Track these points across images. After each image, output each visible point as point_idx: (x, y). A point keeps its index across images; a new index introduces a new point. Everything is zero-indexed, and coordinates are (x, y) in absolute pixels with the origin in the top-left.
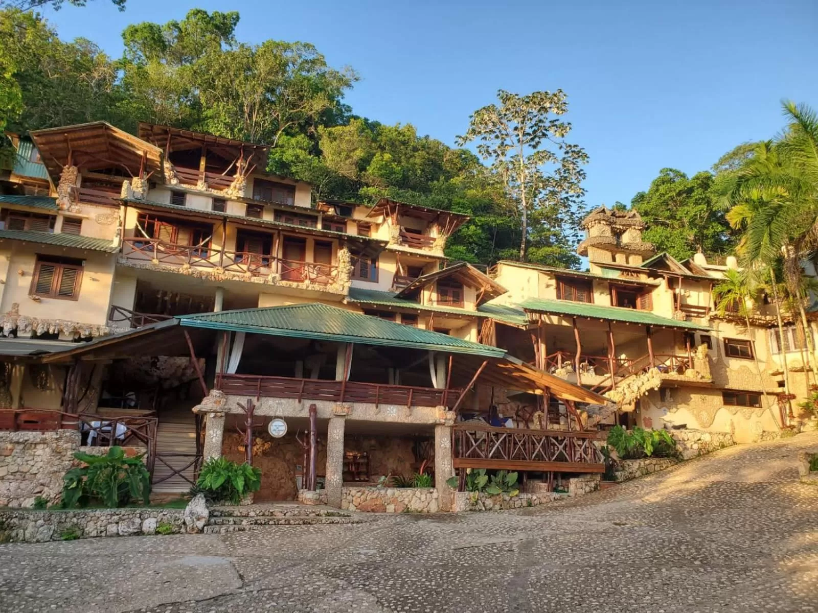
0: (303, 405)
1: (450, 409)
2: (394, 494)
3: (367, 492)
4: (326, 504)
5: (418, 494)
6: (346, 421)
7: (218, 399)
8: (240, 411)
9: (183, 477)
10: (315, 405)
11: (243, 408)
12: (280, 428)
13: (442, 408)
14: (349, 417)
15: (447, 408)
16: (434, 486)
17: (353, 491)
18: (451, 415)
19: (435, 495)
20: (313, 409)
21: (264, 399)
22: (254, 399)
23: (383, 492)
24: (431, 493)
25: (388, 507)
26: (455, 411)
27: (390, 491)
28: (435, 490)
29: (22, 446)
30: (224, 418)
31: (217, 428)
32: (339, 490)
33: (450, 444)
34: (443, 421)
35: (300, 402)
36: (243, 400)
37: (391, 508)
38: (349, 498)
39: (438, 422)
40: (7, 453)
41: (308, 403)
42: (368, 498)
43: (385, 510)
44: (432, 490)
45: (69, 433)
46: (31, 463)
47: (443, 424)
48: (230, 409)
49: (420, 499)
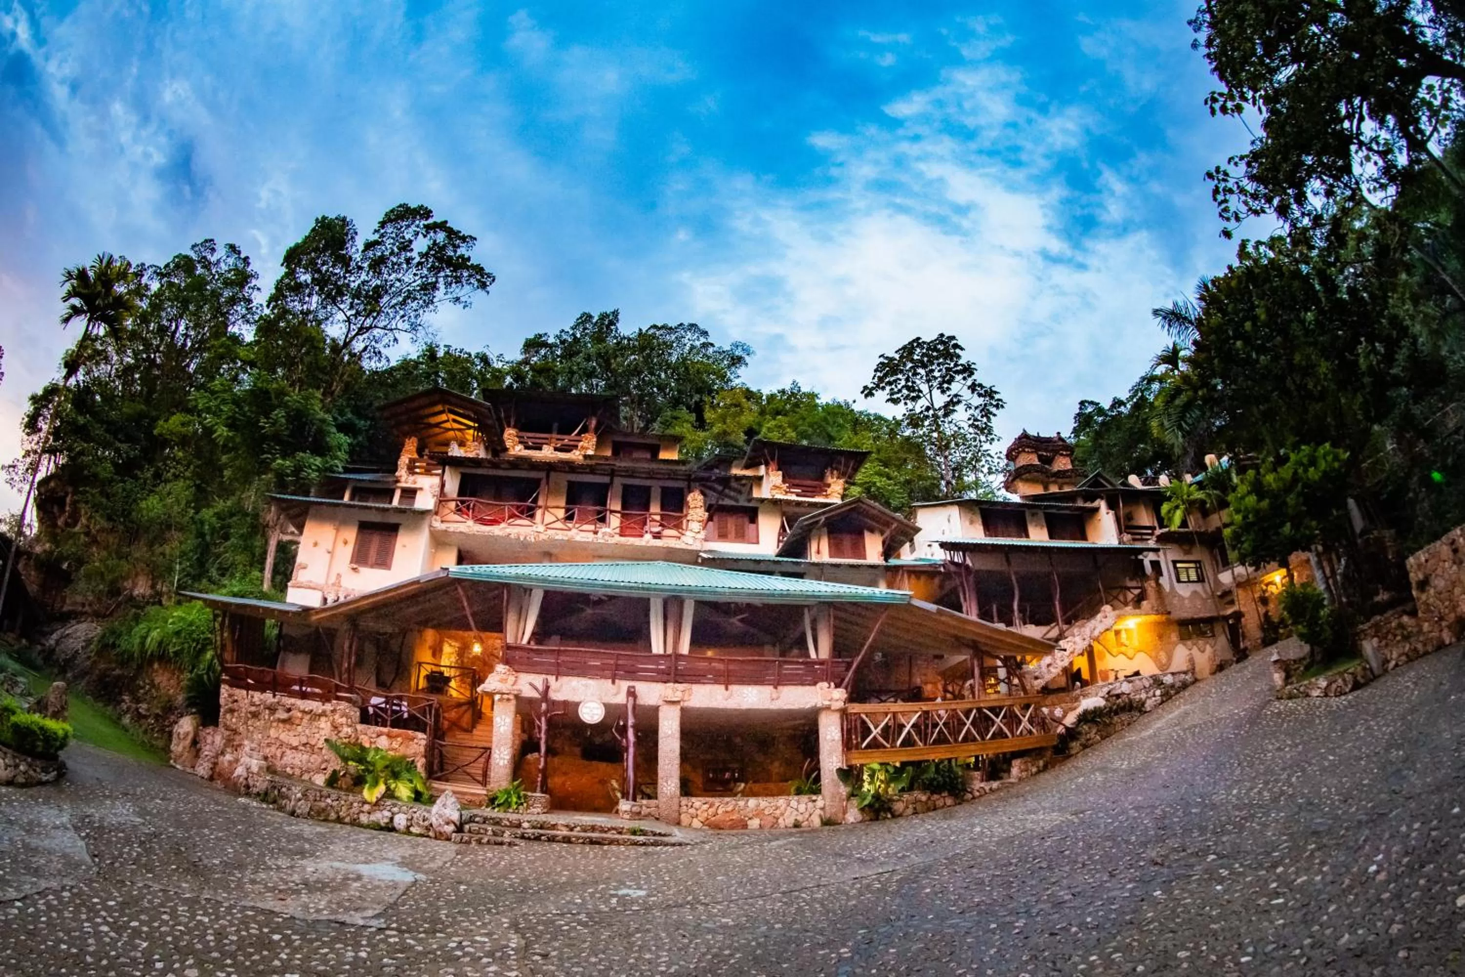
0: (619, 687)
1: (837, 686)
2: (758, 805)
3: (717, 804)
4: (657, 819)
5: (794, 803)
6: (682, 709)
7: (504, 677)
8: (535, 695)
9: (468, 774)
10: (634, 687)
11: (536, 689)
12: (595, 711)
13: (825, 684)
14: (686, 704)
15: (832, 684)
16: (818, 792)
17: (697, 802)
18: (840, 694)
19: (820, 803)
20: (632, 693)
21: (564, 680)
22: (552, 679)
23: (741, 803)
24: (814, 801)
25: (749, 822)
26: (846, 688)
27: (752, 802)
28: (820, 797)
29: (308, 717)
30: (514, 702)
31: (506, 714)
32: (676, 800)
33: (840, 734)
34: (827, 703)
35: (613, 683)
36: (538, 680)
37: (754, 823)
38: (692, 811)
39: (819, 705)
40: (297, 722)
41: (624, 685)
42: (720, 811)
43: (745, 826)
44: (814, 798)
45: (343, 706)
46: (317, 735)
47: (828, 708)
48: (520, 691)
49: (797, 810)
